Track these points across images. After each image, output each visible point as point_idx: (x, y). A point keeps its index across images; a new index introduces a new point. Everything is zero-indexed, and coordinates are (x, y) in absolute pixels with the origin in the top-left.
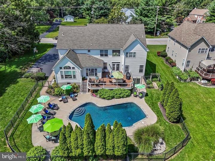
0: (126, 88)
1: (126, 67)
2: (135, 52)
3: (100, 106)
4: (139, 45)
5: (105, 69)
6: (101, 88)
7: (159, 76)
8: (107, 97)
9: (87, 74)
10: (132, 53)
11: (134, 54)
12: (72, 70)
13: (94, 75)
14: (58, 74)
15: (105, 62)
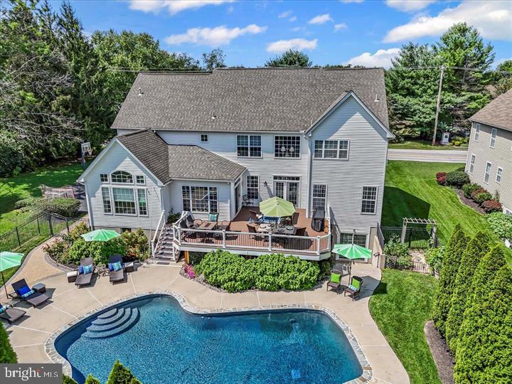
0: (302, 255)
1: (315, 191)
2: (345, 139)
3: (191, 309)
4: (358, 116)
5: (253, 197)
6: (215, 247)
7: (435, 230)
8: (225, 281)
9: (185, 205)
10: (336, 142)
11: (341, 147)
12: (136, 186)
13: (207, 211)
14: (95, 197)
15: (252, 175)
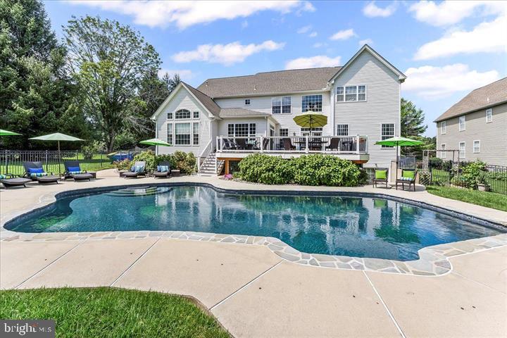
1: (339, 130)
10: (355, 87)
11: (359, 91)
12: (192, 121)
14: (161, 131)
15: (283, 128)
